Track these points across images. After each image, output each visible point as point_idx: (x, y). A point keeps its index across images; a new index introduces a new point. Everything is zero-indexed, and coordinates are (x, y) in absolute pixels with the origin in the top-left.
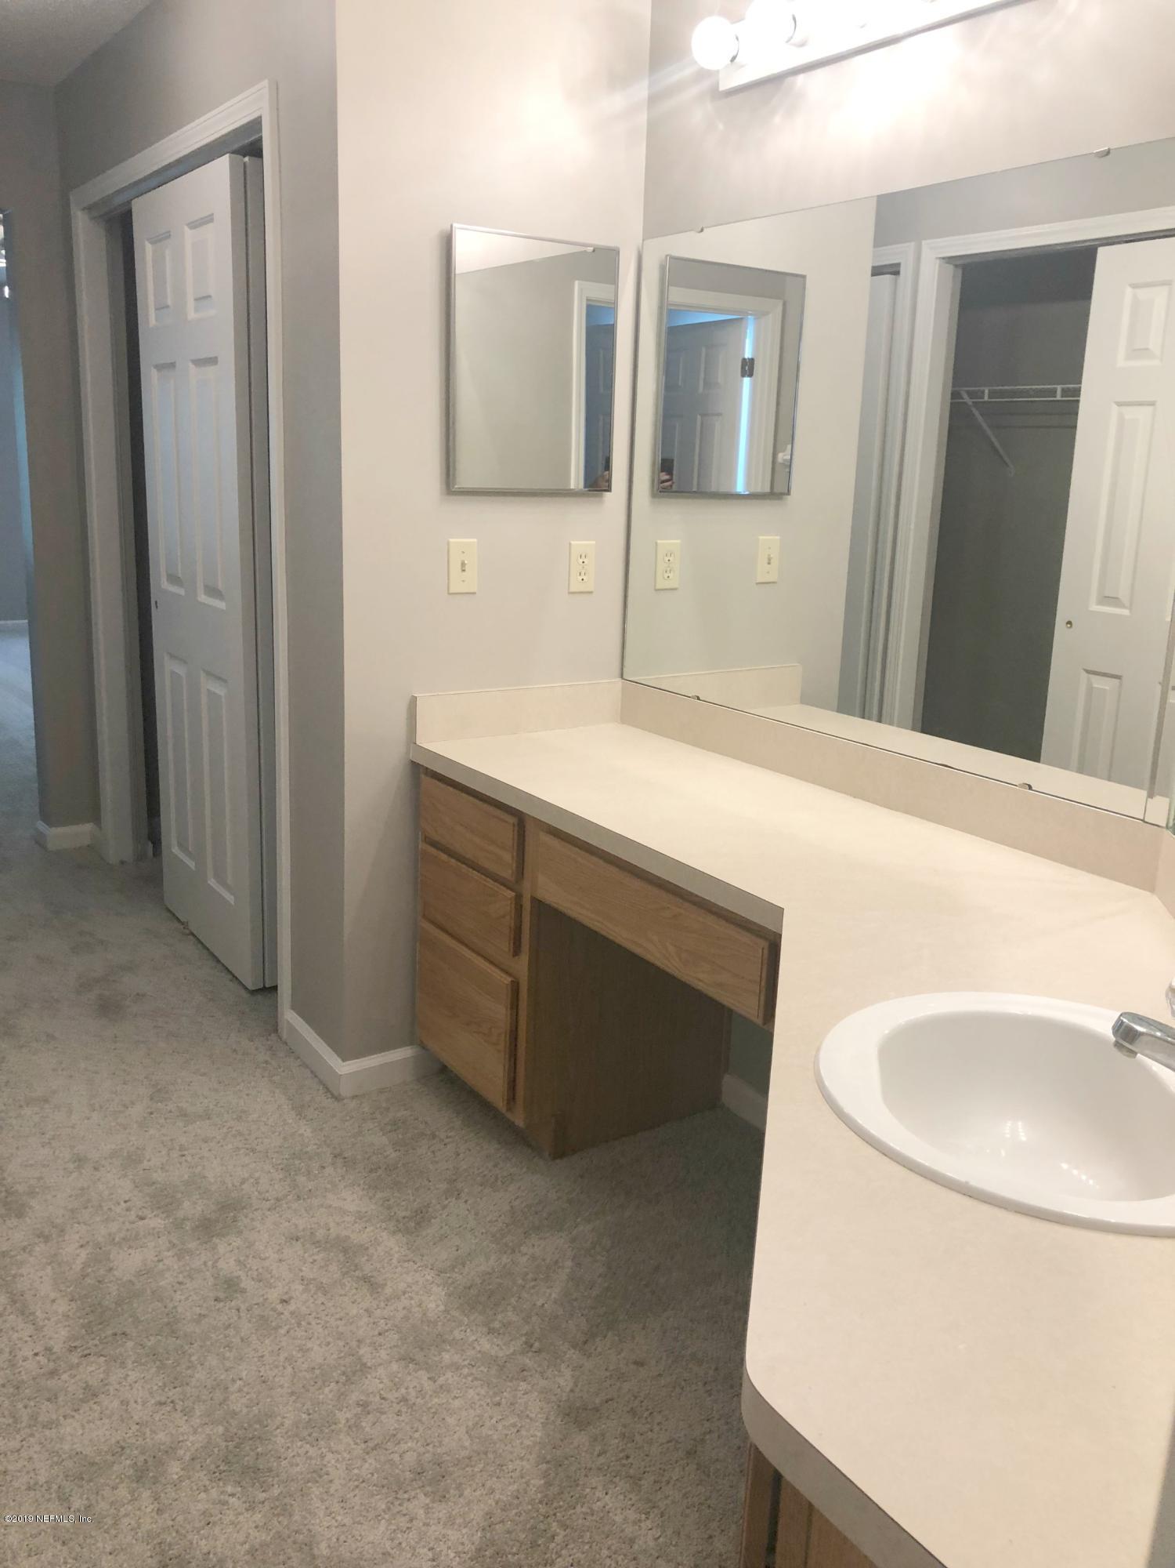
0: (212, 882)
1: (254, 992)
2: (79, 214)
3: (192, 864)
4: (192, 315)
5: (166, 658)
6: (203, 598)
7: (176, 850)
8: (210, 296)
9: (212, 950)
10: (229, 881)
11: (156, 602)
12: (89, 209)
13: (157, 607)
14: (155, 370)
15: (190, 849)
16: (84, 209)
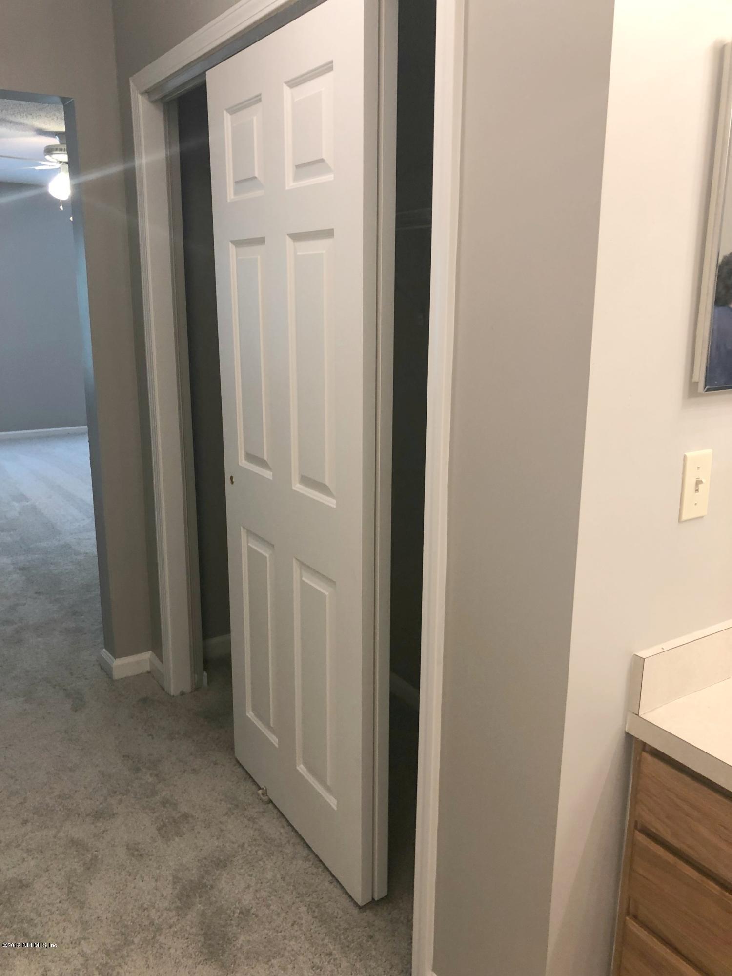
0: (301, 768)
1: (362, 908)
2: (140, 97)
3: (274, 739)
4: (290, 184)
5: (243, 534)
6: (298, 487)
7: (250, 714)
8: (322, 160)
9: (300, 833)
10: (329, 783)
11: (232, 478)
12: (148, 93)
13: (232, 483)
14: (234, 247)
15: (272, 725)
16: (142, 94)
